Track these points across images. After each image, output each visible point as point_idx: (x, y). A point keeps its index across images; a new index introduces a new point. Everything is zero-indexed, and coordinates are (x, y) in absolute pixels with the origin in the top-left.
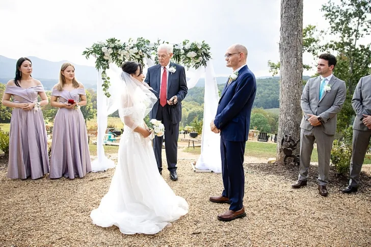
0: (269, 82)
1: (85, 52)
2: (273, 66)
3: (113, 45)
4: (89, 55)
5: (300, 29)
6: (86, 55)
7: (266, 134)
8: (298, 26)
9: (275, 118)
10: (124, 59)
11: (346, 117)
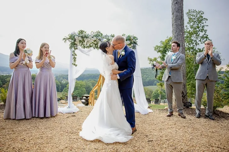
0: (146, 70)
1: (64, 39)
2: (151, 60)
3: (81, 35)
4: (66, 40)
5: (183, 31)
6: (64, 40)
7: (150, 99)
8: (182, 30)
9: (151, 92)
10: (87, 44)
11: (194, 89)
